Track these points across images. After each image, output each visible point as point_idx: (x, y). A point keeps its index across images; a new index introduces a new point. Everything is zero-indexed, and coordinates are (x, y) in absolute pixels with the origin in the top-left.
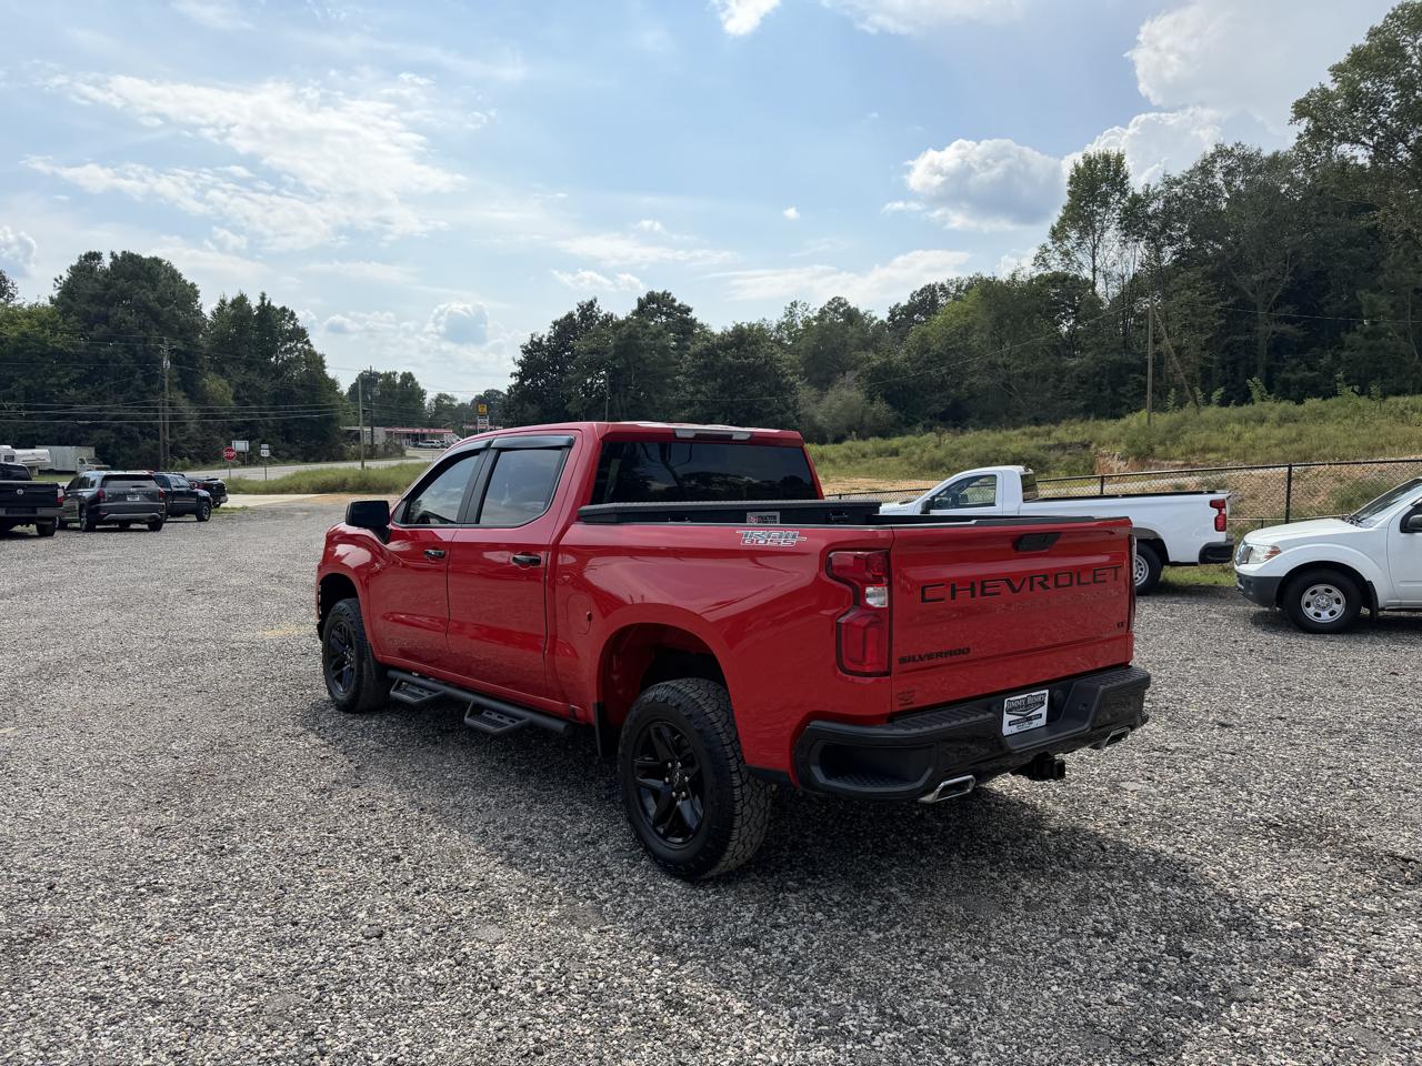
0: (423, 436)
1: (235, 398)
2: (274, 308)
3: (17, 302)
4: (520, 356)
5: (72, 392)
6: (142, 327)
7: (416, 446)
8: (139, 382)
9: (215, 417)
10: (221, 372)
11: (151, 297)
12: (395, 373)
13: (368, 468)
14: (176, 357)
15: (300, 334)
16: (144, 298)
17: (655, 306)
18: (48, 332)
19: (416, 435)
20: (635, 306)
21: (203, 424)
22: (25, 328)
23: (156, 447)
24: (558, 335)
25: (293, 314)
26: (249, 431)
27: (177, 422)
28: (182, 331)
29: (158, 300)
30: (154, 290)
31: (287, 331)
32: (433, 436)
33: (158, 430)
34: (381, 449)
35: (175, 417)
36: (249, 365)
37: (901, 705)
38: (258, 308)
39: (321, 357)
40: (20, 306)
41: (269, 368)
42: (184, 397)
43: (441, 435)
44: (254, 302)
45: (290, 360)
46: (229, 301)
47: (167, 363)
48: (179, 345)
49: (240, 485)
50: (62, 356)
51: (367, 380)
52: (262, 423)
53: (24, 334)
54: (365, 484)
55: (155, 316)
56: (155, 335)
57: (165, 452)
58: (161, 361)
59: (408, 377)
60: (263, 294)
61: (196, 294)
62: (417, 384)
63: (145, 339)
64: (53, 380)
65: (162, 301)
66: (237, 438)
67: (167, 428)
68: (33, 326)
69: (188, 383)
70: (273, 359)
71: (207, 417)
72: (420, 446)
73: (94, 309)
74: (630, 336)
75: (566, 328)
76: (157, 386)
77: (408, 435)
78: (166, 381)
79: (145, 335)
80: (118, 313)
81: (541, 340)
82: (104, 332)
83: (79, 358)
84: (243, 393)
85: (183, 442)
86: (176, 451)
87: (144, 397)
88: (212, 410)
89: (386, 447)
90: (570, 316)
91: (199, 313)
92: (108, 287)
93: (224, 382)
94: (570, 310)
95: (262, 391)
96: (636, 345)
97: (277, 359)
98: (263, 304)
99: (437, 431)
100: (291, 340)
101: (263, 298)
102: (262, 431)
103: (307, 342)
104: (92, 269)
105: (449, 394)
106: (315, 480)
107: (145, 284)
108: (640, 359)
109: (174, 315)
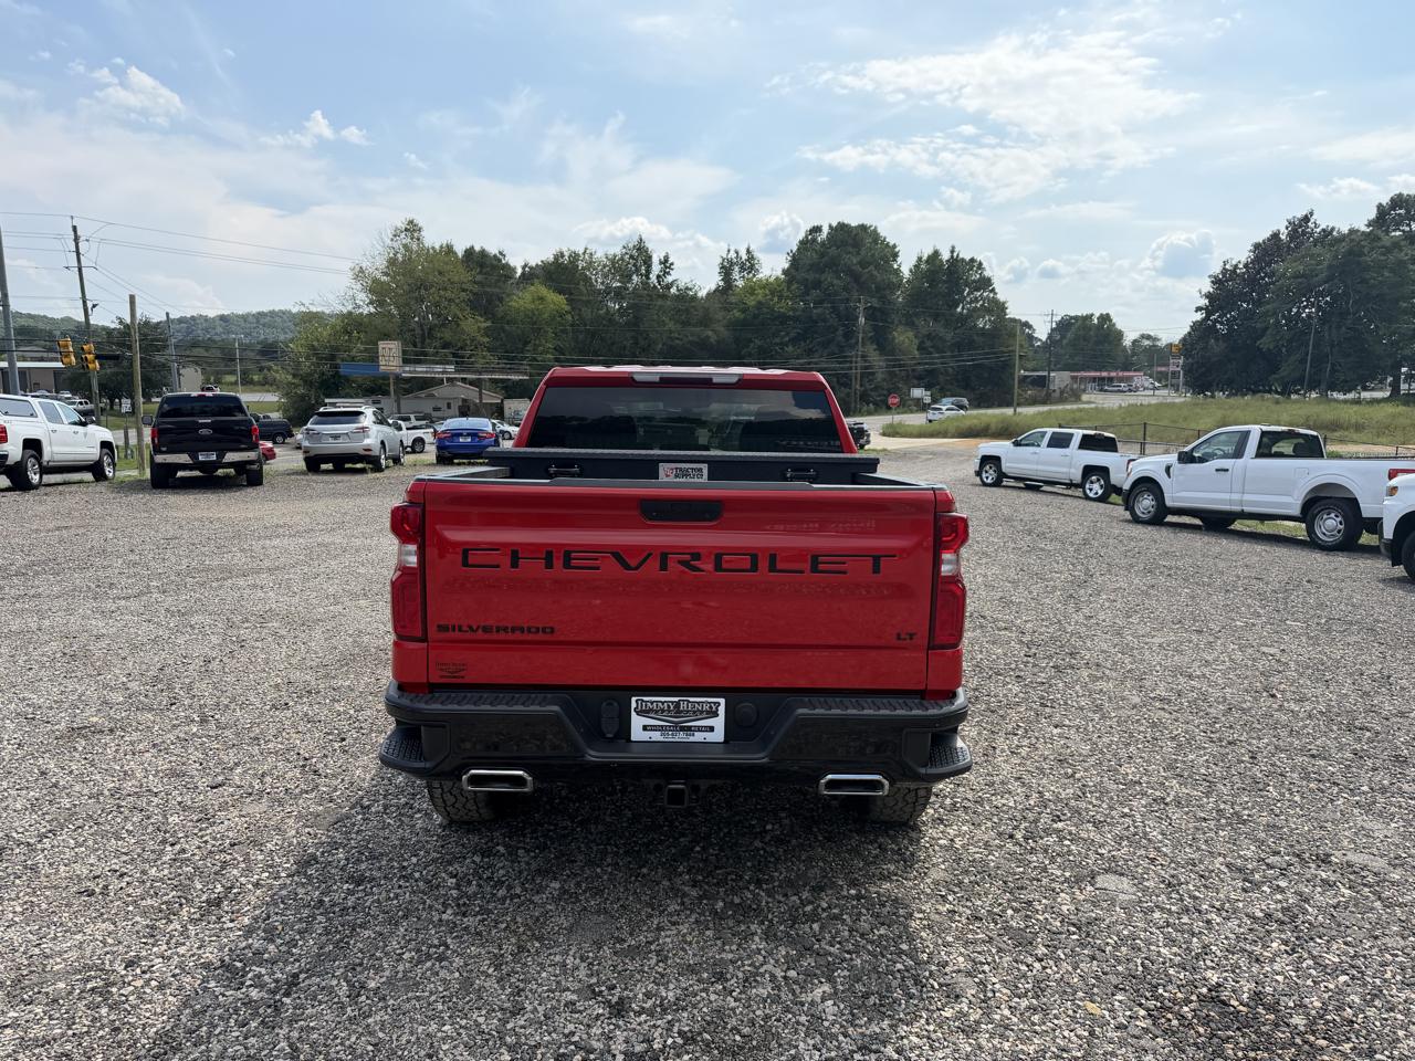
0: (1111, 380)
1: (921, 348)
2: (963, 260)
3: (760, 276)
4: (1208, 287)
5: (790, 349)
6: (845, 289)
7: (1101, 390)
8: (840, 338)
9: (900, 366)
10: (911, 324)
11: (855, 261)
12: (1092, 315)
13: (1020, 414)
14: (872, 314)
15: (986, 283)
16: (849, 262)
17: (1402, 211)
18: (776, 299)
19: (1103, 379)
20: (1373, 214)
21: (890, 373)
22: (760, 297)
23: (848, 395)
24: (1256, 260)
25: (981, 264)
26: (928, 379)
27: (868, 374)
28: (878, 289)
29: (860, 263)
30: (858, 253)
31: (974, 281)
32: (1121, 380)
33: (851, 380)
34: (1057, 394)
35: (866, 368)
36: (936, 317)
37: (442, 677)
38: (947, 261)
39: (1004, 303)
40: (760, 280)
41: (954, 318)
42: (875, 350)
43: (1129, 379)
44: (945, 256)
45: (975, 309)
46: (925, 258)
47: (862, 320)
48: (875, 303)
49: (898, 430)
50: (783, 319)
51: (1065, 326)
52: (942, 370)
53: (760, 303)
54: (1007, 429)
55: (856, 278)
56: (855, 295)
57: (856, 398)
58: (858, 318)
59: (1105, 318)
60: (953, 247)
61: (896, 255)
62: (1114, 325)
63: (848, 300)
64: (777, 340)
65: (863, 264)
66: (918, 386)
67: (859, 376)
68: (766, 295)
69: (881, 340)
70: (959, 310)
71: (894, 366)
72: (1106, 391)
73: (811, 276)
74: (1350, 252)
75: (1268, 251)
76: (853, 341)
77: (1094, 379)
78: (861, 336)
79: (847, 296)
80: (828, 277)
81: (1236, 267)
82: (817, 296)
83: (796, 319)
84: (928, 344)
85: (871, 390)
86: (865, 398)
87: (843, 352)
88: (899, 360)
89: (1062, 392)
90: (1276, 236)
91: (897, 272)
92: (822, 255)
93: (911, 334)
94: (1275, 229)
95: (945, 341)
96: (1359, 263)
97: (963, 308)
98: (952, 257)
99: (1126, 374)
100: (978, 290)
101: (952, 252)
102: (941, 378)
103: (993, 290)
104: (814, 240)
105: (1152, 334)
106: (962, 425)
107: (851, 250)
108: (1364, 281)
109: (872, 275)
